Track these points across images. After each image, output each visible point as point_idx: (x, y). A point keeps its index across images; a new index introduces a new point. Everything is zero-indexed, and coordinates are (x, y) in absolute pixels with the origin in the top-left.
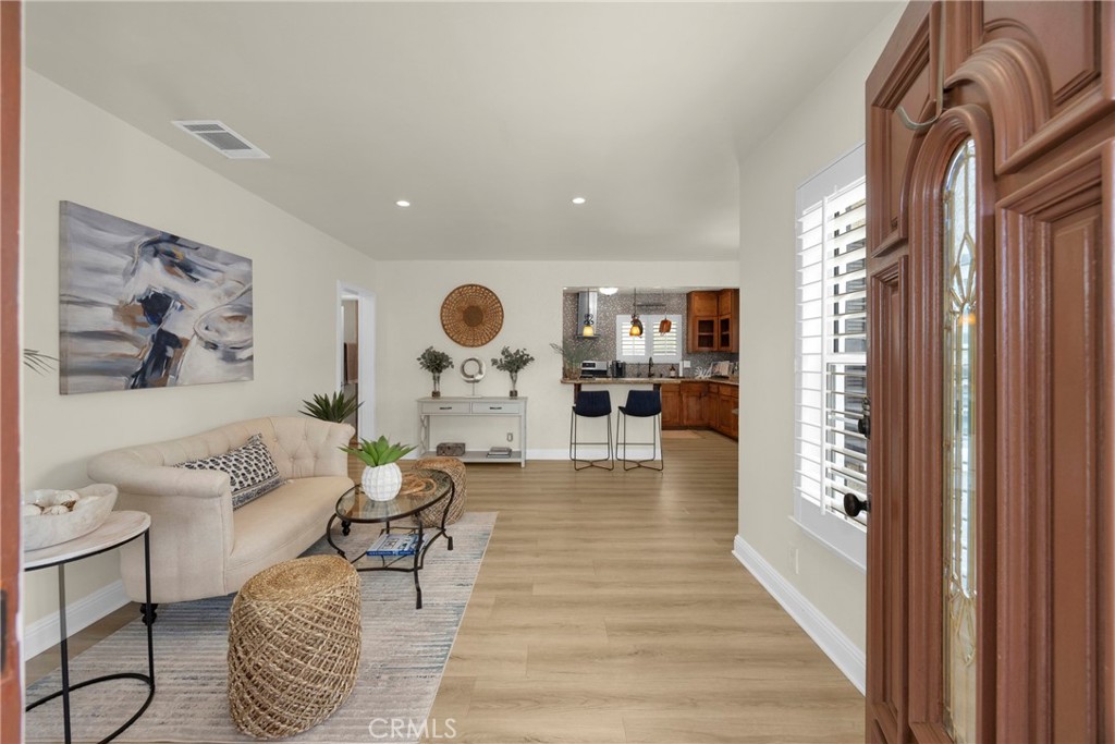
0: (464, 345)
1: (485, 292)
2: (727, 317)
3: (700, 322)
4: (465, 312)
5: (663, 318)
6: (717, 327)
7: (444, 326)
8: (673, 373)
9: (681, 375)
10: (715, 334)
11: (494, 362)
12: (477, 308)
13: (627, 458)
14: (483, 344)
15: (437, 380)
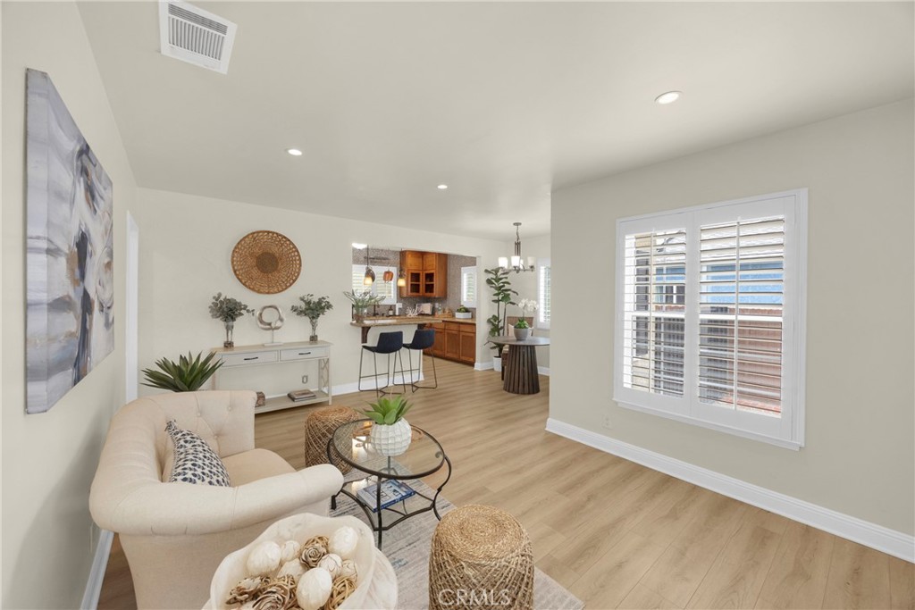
0: (259, 292)
1: (282, 240)
2: (432, 272)
3: (412, 274)
4: (258, 258)
5: (386, 269)
6: (422, 278)
7: (235, 272)
8: (391, 313)
9: (397, 314)
10: (421, 283)
11: (294, 309)
12: (273, 256)
13: (406, 383)
14: (279, 292)
15: (229, 328)
